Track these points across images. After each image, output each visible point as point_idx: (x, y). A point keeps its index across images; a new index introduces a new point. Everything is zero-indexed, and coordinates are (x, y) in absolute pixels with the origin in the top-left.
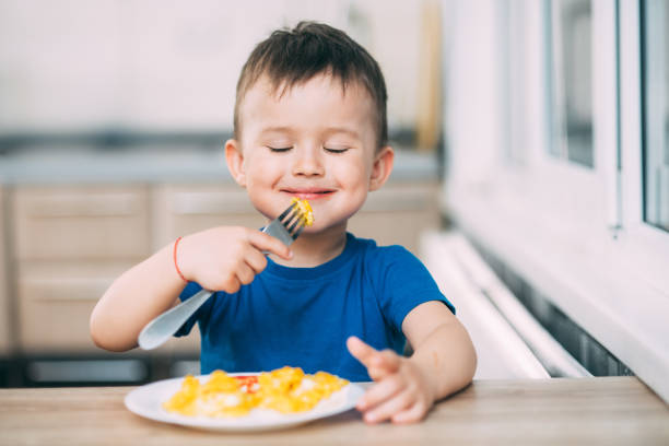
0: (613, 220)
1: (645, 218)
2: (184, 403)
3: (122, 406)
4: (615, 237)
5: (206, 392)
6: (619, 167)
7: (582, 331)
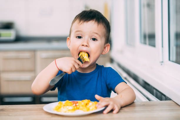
0: (161, 60)
1: (169, 60)
2: (58, 108)
3: (42, 109)
4: (162, 64)
5: (64, 106)
6: (162, 47)
7: (154, 88)
